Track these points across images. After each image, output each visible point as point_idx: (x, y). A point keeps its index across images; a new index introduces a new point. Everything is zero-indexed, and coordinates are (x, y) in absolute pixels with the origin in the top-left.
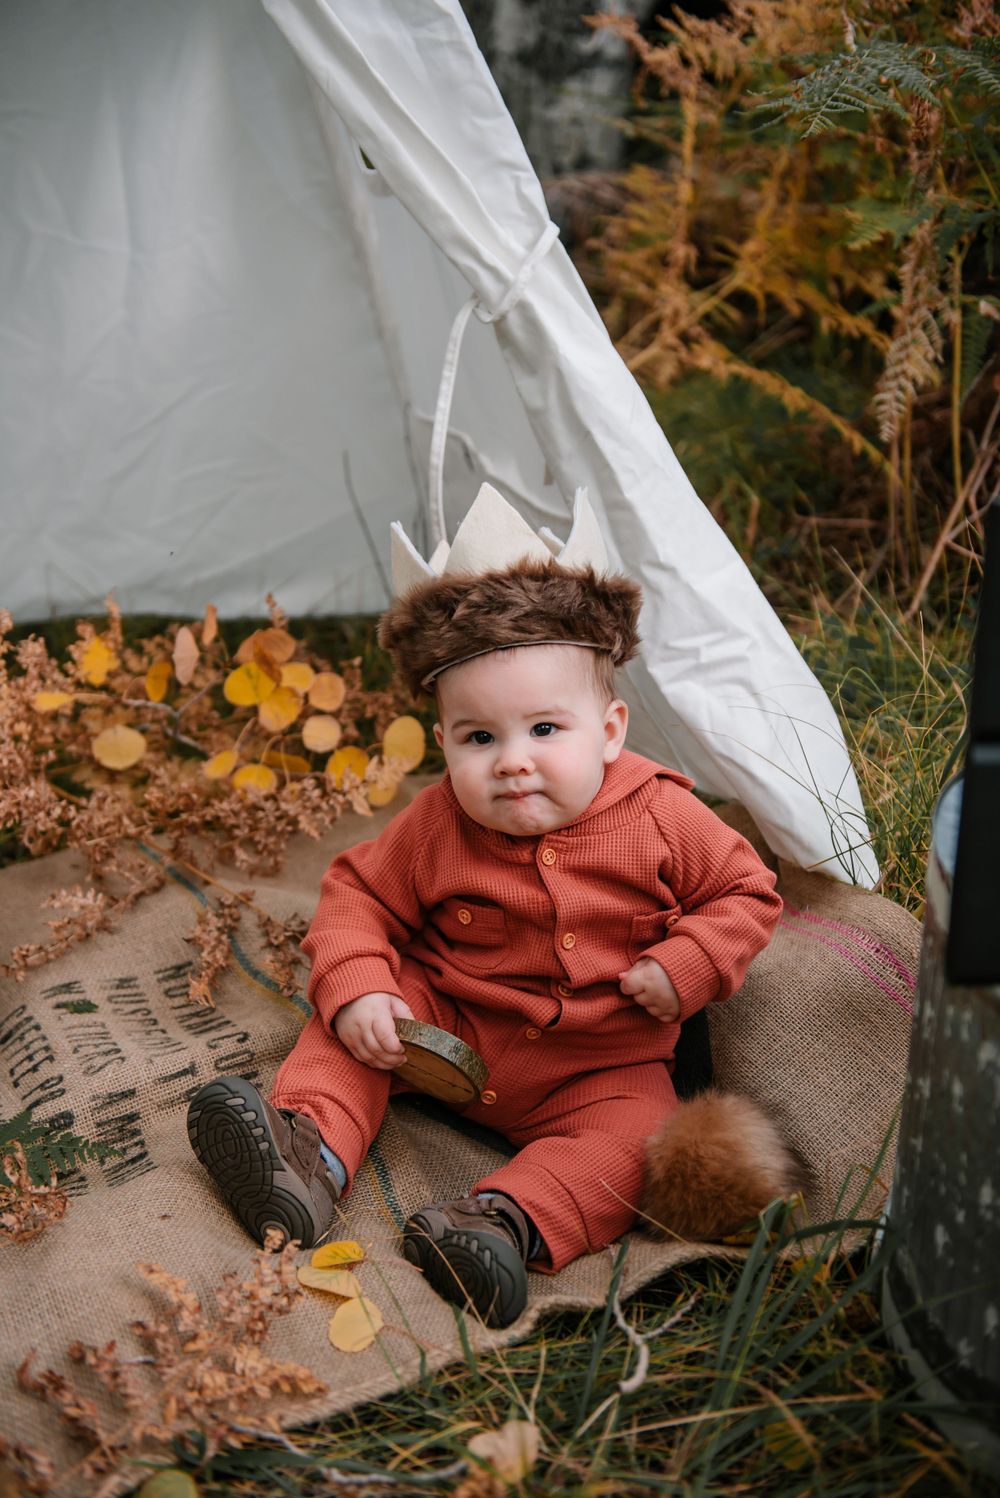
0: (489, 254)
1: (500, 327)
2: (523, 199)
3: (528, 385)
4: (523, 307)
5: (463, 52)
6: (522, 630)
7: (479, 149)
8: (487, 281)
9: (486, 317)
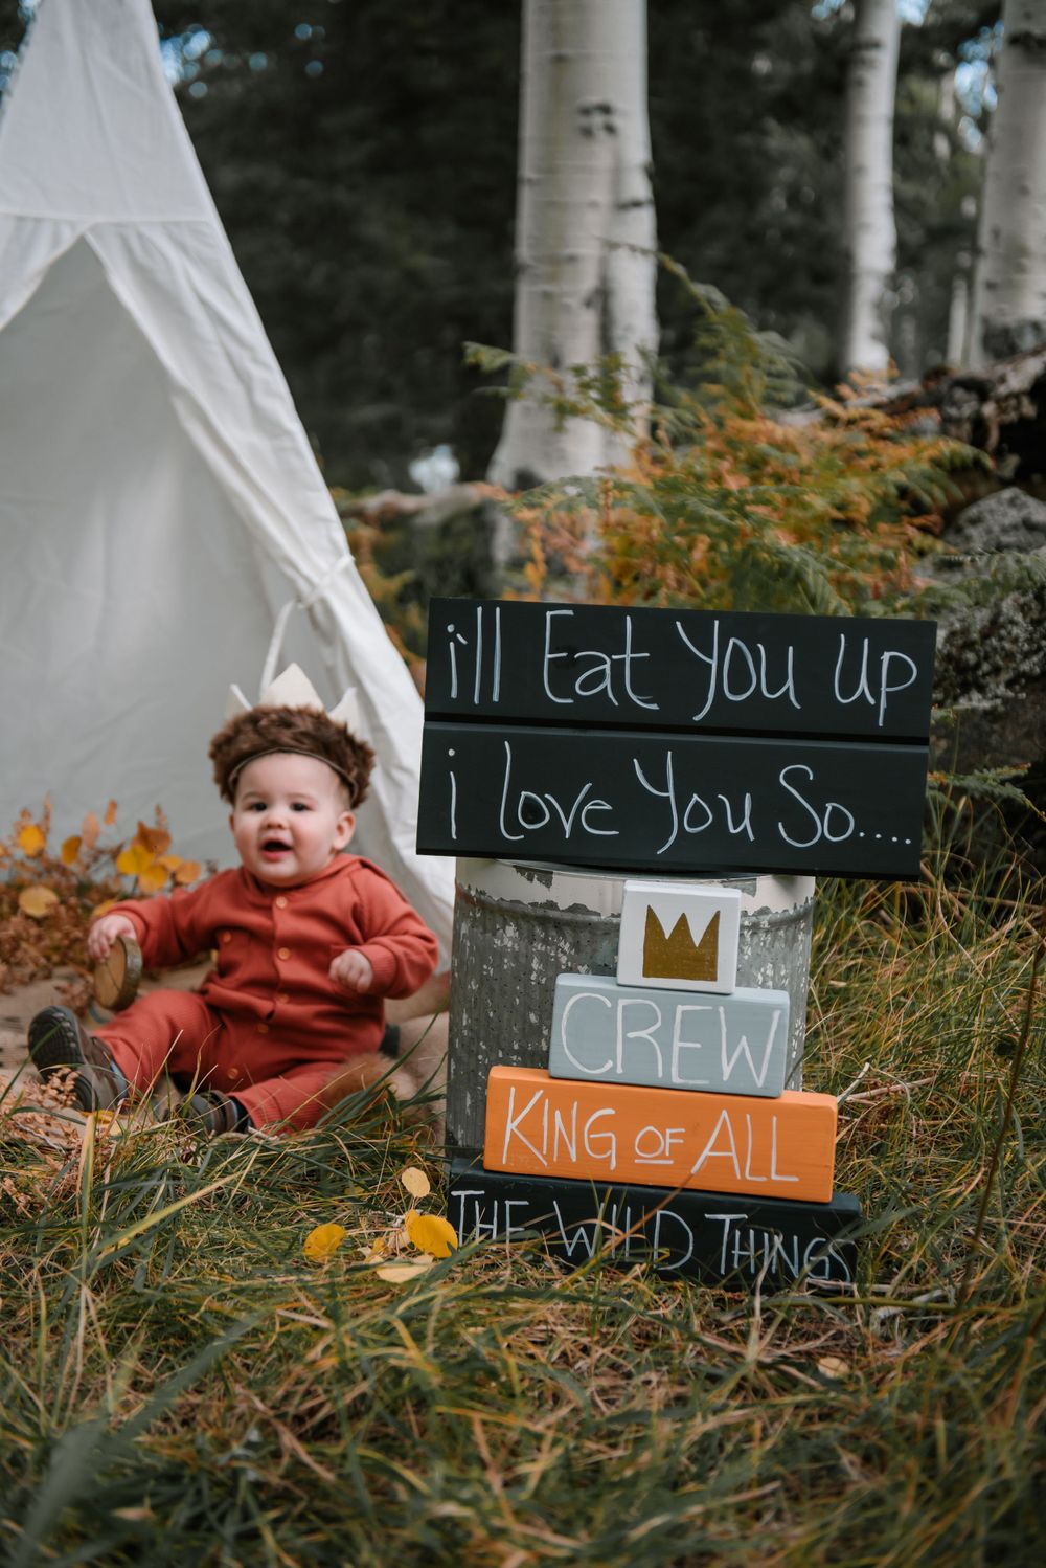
0: (304, 567)
1: (310, 610)
2: (333, 543)
3: (326, 652)
4: (324, 602)
5: (298, 453)
6: (297, 740)
7: (307, 512)
8: (303, 586)
9: (301, 606)
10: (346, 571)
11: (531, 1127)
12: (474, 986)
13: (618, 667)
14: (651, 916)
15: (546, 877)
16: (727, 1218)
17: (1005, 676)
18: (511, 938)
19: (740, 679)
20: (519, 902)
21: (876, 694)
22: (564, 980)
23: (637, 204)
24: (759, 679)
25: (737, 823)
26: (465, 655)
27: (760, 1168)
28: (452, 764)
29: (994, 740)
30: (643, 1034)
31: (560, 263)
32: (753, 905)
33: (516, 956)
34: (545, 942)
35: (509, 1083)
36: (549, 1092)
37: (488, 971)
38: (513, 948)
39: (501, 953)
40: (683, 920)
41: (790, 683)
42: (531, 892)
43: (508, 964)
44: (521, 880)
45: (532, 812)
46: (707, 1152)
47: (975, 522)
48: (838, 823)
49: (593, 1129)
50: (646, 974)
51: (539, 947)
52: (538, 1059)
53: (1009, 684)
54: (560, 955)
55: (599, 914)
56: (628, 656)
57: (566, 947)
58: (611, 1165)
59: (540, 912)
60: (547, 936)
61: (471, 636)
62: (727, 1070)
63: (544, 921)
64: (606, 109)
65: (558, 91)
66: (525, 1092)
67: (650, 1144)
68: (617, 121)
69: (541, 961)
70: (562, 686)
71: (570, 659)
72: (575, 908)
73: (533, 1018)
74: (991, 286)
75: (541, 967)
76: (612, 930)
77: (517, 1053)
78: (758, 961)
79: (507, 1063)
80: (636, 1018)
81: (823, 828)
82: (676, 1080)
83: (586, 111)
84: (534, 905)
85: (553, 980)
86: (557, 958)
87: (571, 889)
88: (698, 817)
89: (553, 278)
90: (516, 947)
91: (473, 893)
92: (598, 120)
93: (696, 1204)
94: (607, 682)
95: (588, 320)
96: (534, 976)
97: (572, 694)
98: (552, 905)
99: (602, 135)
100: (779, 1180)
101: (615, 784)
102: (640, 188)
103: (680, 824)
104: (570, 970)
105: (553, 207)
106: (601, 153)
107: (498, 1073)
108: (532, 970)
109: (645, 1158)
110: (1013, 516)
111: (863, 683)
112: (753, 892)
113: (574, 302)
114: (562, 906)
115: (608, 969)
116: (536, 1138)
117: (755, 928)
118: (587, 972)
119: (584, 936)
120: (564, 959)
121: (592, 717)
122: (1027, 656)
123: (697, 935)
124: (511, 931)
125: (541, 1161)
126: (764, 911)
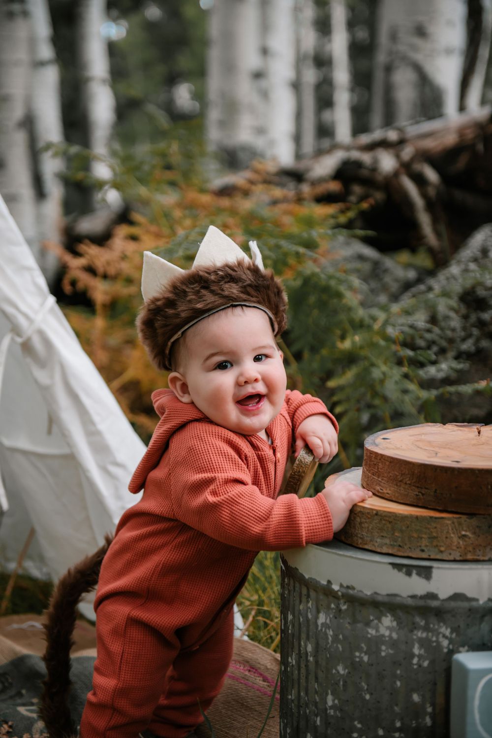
2: (36, 285)
5: (2, 216)
9: (19, 340)
10: (51, 310)
12: (341, 669)
15: (426, 572)
17: (451, 353)
18: (388, 628)
20: (396, 595)
23: (45, 63)
33: (393, 644)
34: (426, 629)
37: (361, 658)
38: (390, 637)
39: (379, 640)
43: (385, 651)
44: (398, 576)
51: (420, 634)
53: (456, 359)
54: (441, 639)
55: (477, 600)
57: (448, 632)
59: (421, 603)
60: (427, 624)
63: (424, 611)
69: (421, 646)
72: (457, 597)
73: (416, 697)
74: (216, 122)
75: (422, 652)
77: (400, 730)
84: (413, 597)
86: (437, 642)
87: (452, 579)
90: (395, 636)
91: (336, 587)
92: (17, 8)
95: (21, 136)
96: (415, 661)
98: (432, 596)
102: (48, 52)
104: (452, 652)
106: (20, 29)
108: (413, 656)
114: (443, 594)
118: (468, 651)
119: (463, 621)
120: (445, 643)
124: (387, 621)
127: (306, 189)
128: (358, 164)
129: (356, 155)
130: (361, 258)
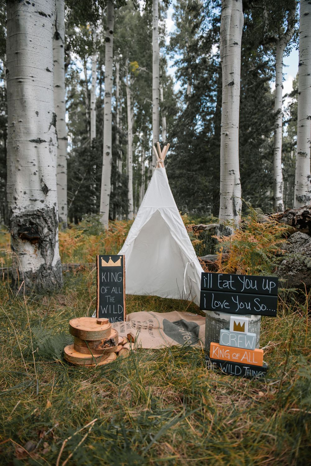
11: (217, 352)
12: (208, 329)
13: (229, 283)
14: (235, 322)
15: (219, 315)
16: (246, 368)
17: (296, 269)
18: (214, 323)
19: (248, 285)
20: (215, 318)
21: (269, 288)
22: (222, 330)
23: (238, 184)
24: (251, 285)
25: (248, 307)
26: (207, 281)
27: (251, 360)
28: (205, 297)
29: (294, 280)
30: (234, 339)
31: (226, 193)
32: (250, 319)
33: (214, 325)
35: (213, 345)
36: (219, 347)
37: (210, 327)
39: (212, 324)
40: (239, 323)
41: (256, 286)
42: (217, 317)
43: (213, 327)
44: (215, 314)
45: (217, 304)
46: (243, 358)
47: (293, 237)
48: (264, 308)
49: (226, 353)
50: (234, 330)
51: (218, 325)
52: (218, 341)
53: (296, 271)
55: (227, 321)
56: (231, 281)
57: (222, 325)
58: (229, 358)
59: (218, 319)
60: (219, 323)
61: (207, 278)
62: (246, 346)
63: (219, 321)
64: (233, 171)
65: (225, 168)
66: (216, 347)
67: (235, 356)
68: (234, 172)
69: (218, 327)
70: (221, 286)
71: (222, 282)
72: (223, 319)
73: (217, 335)
74: (297, 190)
76: (229, 323)
77: (215, 340)
78: (251, 328)
79: (214, 342)
80: (232, 337)
81: (261, 308)
82: (239, 347)
83: (230, 171)
85: (220, 330)
86: (221, 327)
87: (223, 316)
88: (242, 306)
89: (225, 195)
91: (208, 315)
92: (232, 172)
93: (241, 365)
94: (228, 285)
95: (231, 201)
96: (217, 329)
97: (223, 287)
98: (220, 319)
99: (232, 174)
100: (254, 362)
101: (229, 300)
102: (239, 182)
103: (239, 307)
104: (222, 329)
105: (225, 185)
106: (233, 177)
107: (212, 344)
109: (234, 358)
110: (299, 236)
111: (267, 286)
112: (250, 318)
113: (229, 199)
115: (228, 329)
116: (217, 354)
117: (251, 323)
118: (225, 329)
119: (225, 324)
121: (226, 290)
122: (299, 266)
123: (242, 325)
125: (218, 357)
126: (252, 320)
127: (295, 217)
128: (308, 212)
129: (308, 210)
130: (302, 238)
